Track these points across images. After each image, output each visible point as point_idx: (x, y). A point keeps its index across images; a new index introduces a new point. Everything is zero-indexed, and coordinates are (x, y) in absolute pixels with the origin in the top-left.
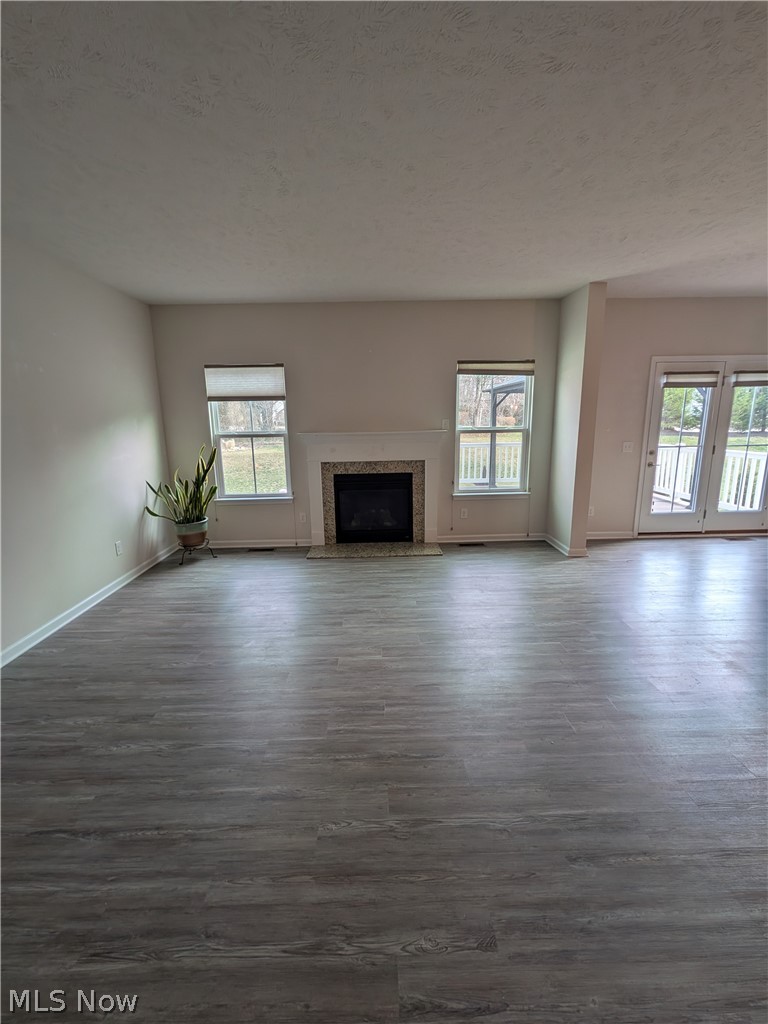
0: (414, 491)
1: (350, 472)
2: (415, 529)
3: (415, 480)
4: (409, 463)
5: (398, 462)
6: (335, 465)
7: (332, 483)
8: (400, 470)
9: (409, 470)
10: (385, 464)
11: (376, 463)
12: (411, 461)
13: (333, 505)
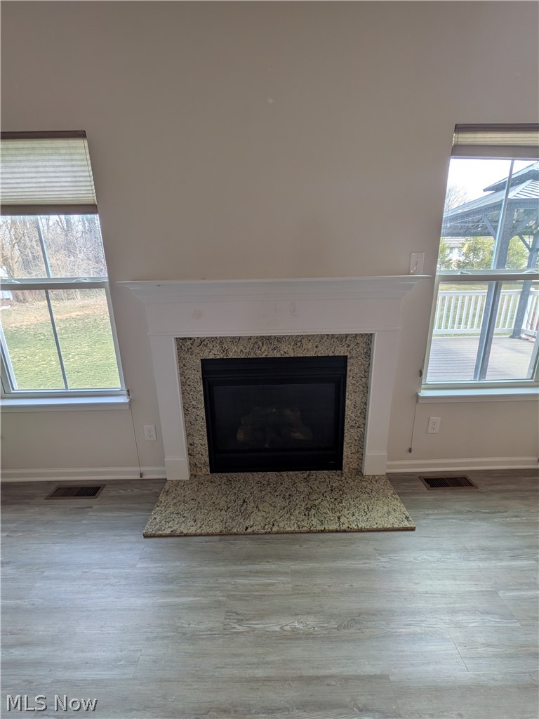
0: (349, 388)
1: (231, 355)
2: (347, 451)
3: (353, 370)
4: (342, 338)
5: (322, 337)
6: (202, 342)
7: (200, 375)
8: (323, 351)
9: (341, 351)
10: (298, 340)
11: (279, 339)
12: (347, 336)
13: (202, 413)
